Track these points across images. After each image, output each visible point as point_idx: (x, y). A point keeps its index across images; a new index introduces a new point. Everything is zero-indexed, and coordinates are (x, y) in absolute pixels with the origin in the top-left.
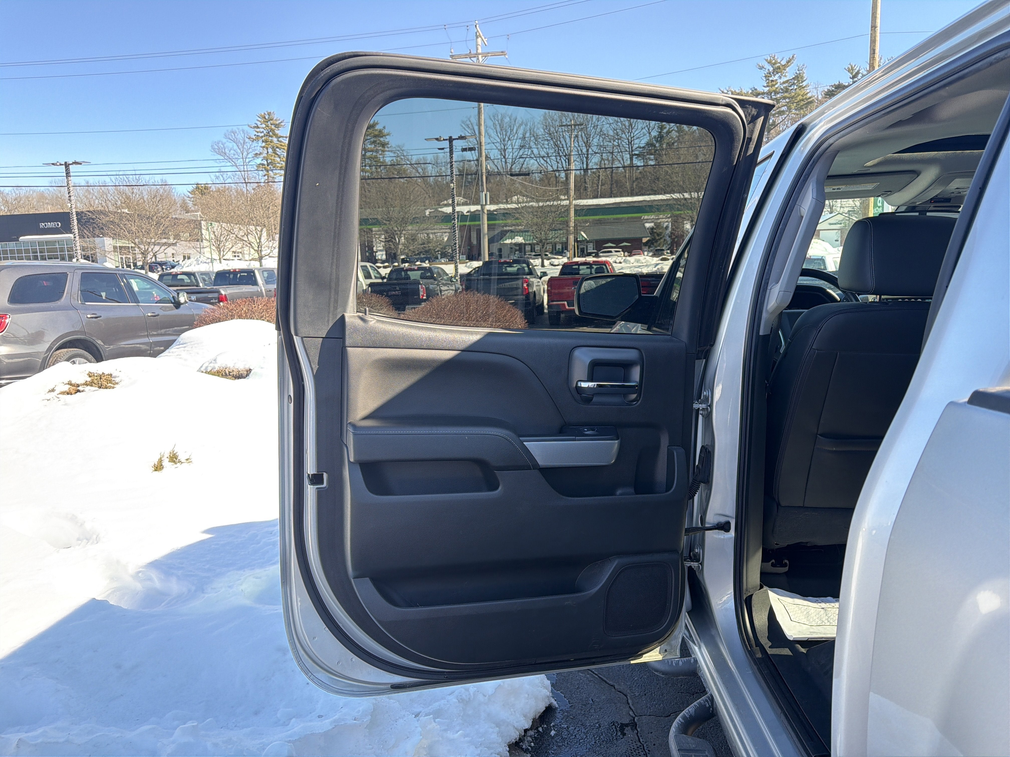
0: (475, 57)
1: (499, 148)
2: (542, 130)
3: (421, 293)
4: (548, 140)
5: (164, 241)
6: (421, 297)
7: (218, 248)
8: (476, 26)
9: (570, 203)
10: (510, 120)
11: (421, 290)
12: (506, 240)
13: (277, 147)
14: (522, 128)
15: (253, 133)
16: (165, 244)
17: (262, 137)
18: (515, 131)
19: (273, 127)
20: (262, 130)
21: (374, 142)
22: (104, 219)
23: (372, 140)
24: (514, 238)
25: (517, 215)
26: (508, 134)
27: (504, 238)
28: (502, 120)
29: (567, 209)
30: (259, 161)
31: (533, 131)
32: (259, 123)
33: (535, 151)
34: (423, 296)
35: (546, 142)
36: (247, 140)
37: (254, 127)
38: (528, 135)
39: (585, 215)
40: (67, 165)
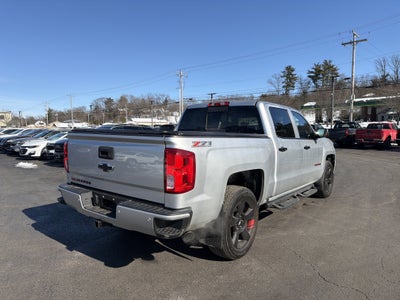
13: (291, 79)
15: (282, 74)
17: (286, 76)
19: (290, 71)
25: (384, 102)
30: (284, 85)
32: (285, 71)
36: (280, 77)
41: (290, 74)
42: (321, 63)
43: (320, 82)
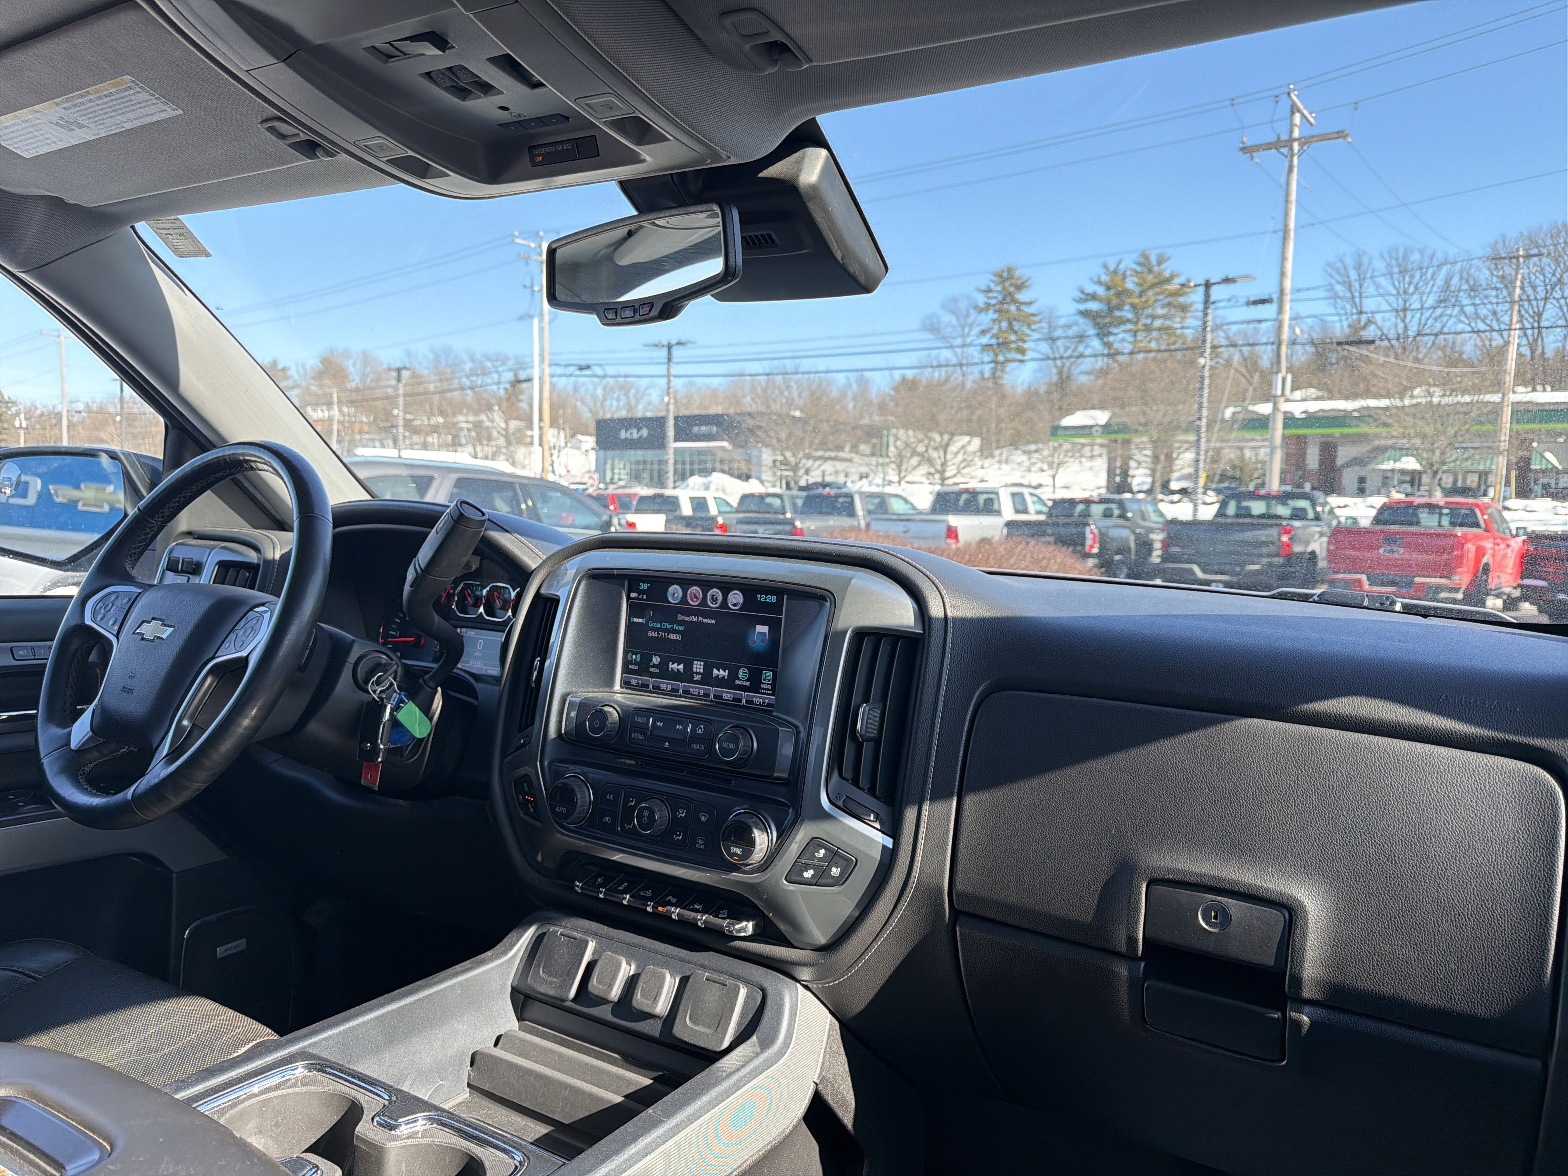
0: (1286, 146)
1: (1395, 305)
2: (1487, 272)
3: (1089, 542)
4: (1496, 289)
5: (820, 453)
6: (1087, 549)
7: (899, 466)
8: (1289, 94)
9: (1503, 399)
10: (1422, 256)
11: (1089, 537)
12: (1382, 462)
13: (1015, 319)
14: (1444, 270)
15: (981, 300)
16: (821, 458)
17: (994, 305)
18: (1429, 276)
19: (1012, 289)
20: (995, 294)
21: (1169, 304)
22: (751, 423)
23: (1166, 301)
24: (1399, 460)
25: (1384, 418)
26: (1415, 280)
27: (1379, 460)
28: (1405, 257)
29: (1496, 410)
30: (985, 340)
31: (1469, 275)
32: (992, 285)
33: (1469, 309)
34: (1092, 547)
35: (1494, 293)
36: (972, 310)
37: (986, 291)
38: (1455, 281)
39: (1529, 421)
40: (669, 347)
41: (1008, 297)
42: (1129, 263)
43: (1121, 339)
